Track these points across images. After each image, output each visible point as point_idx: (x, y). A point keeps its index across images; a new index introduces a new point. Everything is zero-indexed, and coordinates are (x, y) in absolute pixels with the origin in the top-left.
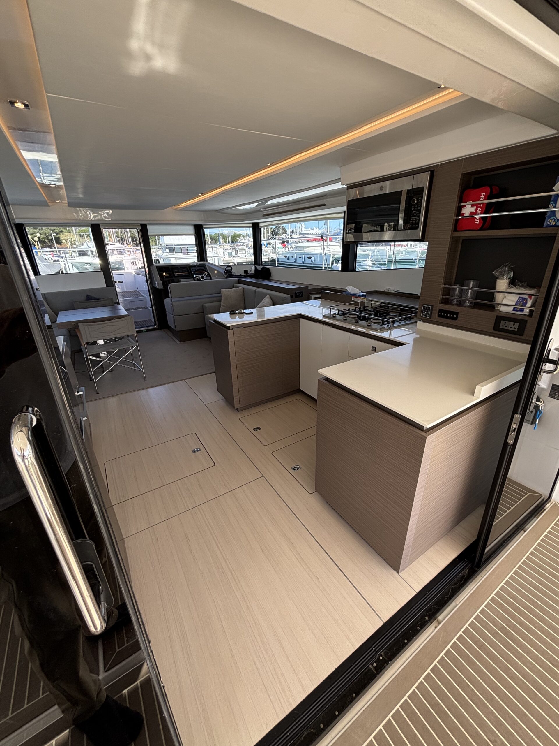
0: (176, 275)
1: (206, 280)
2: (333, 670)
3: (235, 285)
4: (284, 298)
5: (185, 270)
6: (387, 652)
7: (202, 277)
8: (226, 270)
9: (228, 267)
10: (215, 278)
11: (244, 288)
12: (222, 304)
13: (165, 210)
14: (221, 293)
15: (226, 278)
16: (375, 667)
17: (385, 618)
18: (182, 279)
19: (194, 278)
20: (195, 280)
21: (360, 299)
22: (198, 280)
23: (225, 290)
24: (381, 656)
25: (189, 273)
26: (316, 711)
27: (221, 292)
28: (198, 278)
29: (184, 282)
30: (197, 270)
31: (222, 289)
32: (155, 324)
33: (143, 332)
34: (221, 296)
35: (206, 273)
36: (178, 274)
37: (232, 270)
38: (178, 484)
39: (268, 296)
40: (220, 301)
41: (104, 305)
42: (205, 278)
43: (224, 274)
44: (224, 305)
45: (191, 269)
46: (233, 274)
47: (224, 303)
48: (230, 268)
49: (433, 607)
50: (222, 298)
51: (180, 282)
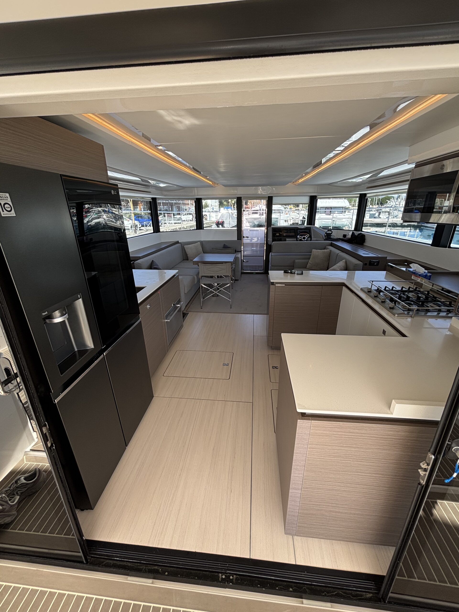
0: (284, 235)
1: (307, 240)
2: (194, 551)
3: (327, 247)
4: (356, 264)
5: (293, 232)
6: (239, 579)
7: (304, 238)
8: (326, 233)
9: (328, 231)
10: (315, 239)
11: (331, 251)
12: (310, 261)
13: (286, 186)
14: (311, 253)
15: (325, 240)
16: (222, 578)
17: (254, 556)
18: (288, 238)
19: (297, 238)
20: (297, 241)
21: (419, 279)
22: (301, 240)
23: (315, 250)
24: (233, 576)
25: (295, 234)
26: (167, 561)
27: (312, 251)
28: (301, 238)
29: (289, 241)
30: (302, 232)
31: (313, 250)
32: (263, 270)
33: (253, 274)
34: (311, 255)
35: (308, 234)
36: (286, 235)
37: (332, 233)
38: (201, 380)
39: (344, 260)
40: (309, 259)
41: (228, 253)
42: (306, 239)
43: (324, 236)
44: (311, 262)
45: (298, 231)
46: (332, 237)
47: (311, 261)
48: (331, 232)
49: (305, 589)
50: (311, 257)
51: (285, 241)
